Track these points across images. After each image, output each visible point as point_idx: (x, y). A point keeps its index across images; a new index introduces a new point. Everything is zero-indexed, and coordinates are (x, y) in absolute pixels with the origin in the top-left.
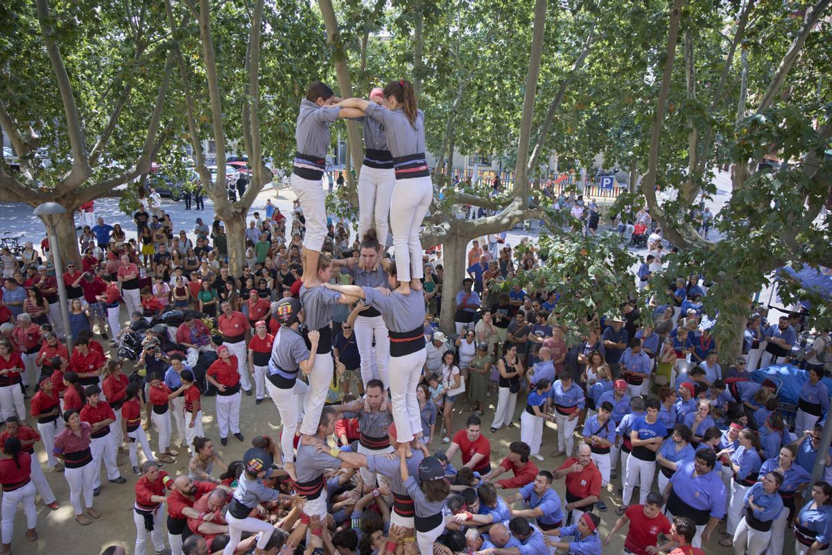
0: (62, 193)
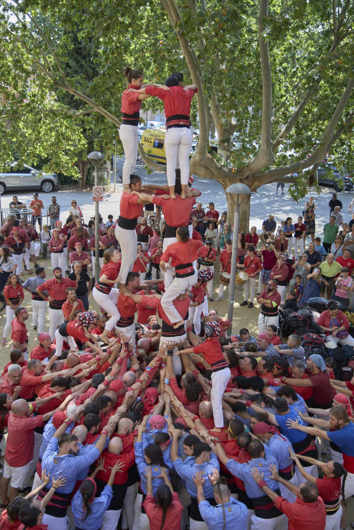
0: (246, 174)
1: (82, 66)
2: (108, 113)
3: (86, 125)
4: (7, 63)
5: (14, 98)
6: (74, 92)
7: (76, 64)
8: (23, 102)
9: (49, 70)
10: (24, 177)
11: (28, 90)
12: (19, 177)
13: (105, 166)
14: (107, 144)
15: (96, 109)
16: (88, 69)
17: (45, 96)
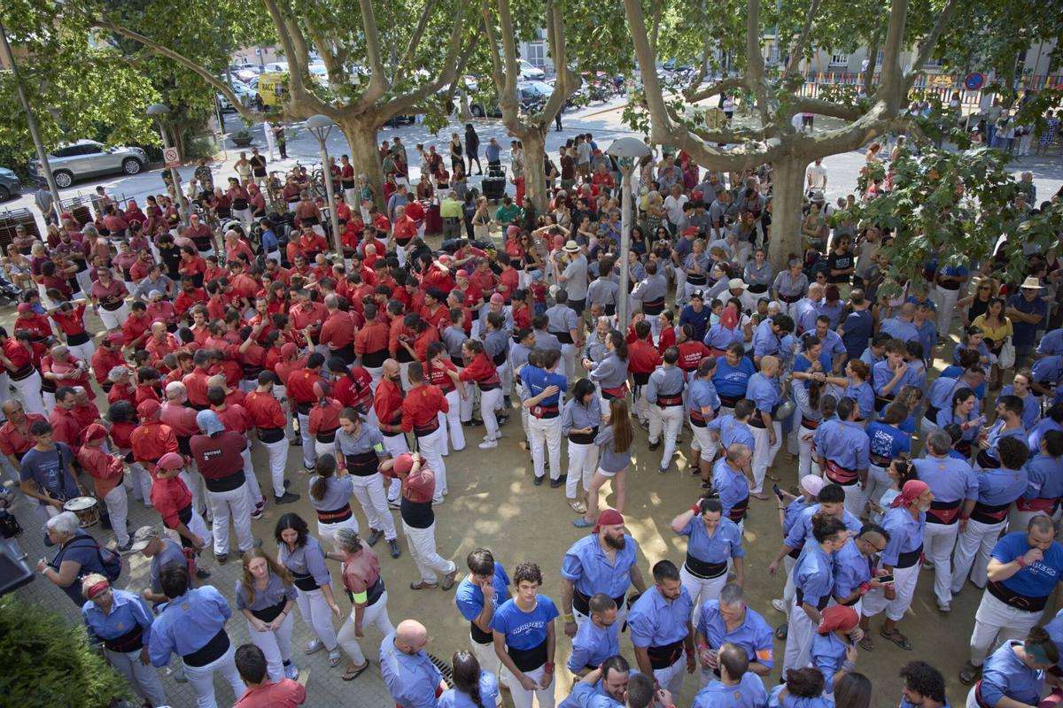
0: (362, 109)
12: (88, 159)
13: (208, 128)
15: (158, 50)
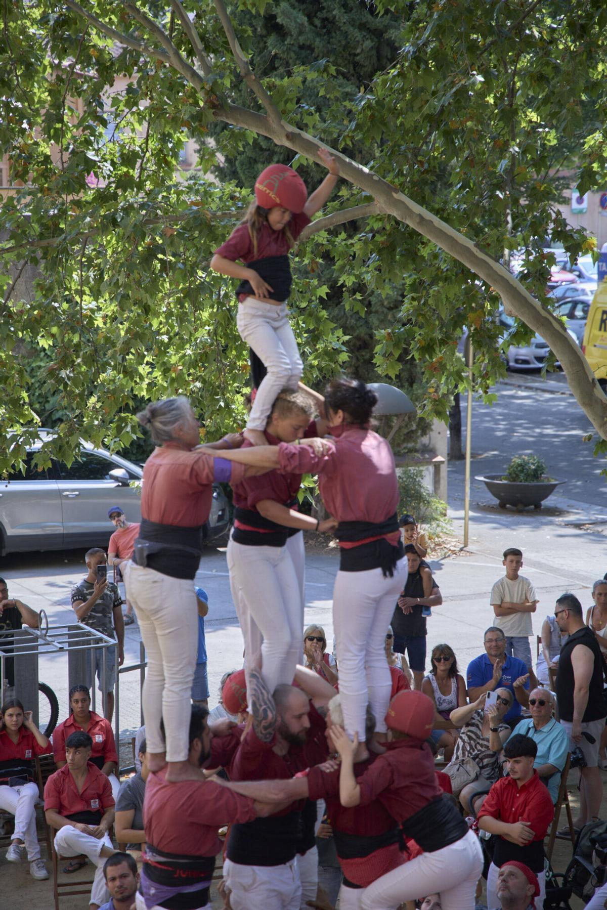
1: (329, 26)
2: (436, 221)
3: (342, 269)
4: (23, 30)
5: (46, 174)
6: (290, 137)
7: (305, 19)
8: (83, 186)
9: (190, 53)
10: (83, 493)
11: (106, 138)
12: (59, 492)
13: (425, 440)
14: (428, 348)
15: (381, 206)
16: (356, 34)
17: (175, 155)
